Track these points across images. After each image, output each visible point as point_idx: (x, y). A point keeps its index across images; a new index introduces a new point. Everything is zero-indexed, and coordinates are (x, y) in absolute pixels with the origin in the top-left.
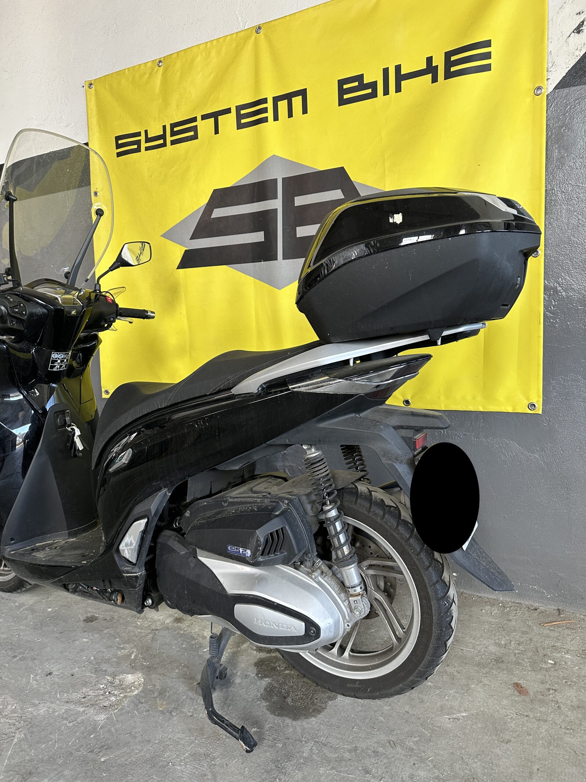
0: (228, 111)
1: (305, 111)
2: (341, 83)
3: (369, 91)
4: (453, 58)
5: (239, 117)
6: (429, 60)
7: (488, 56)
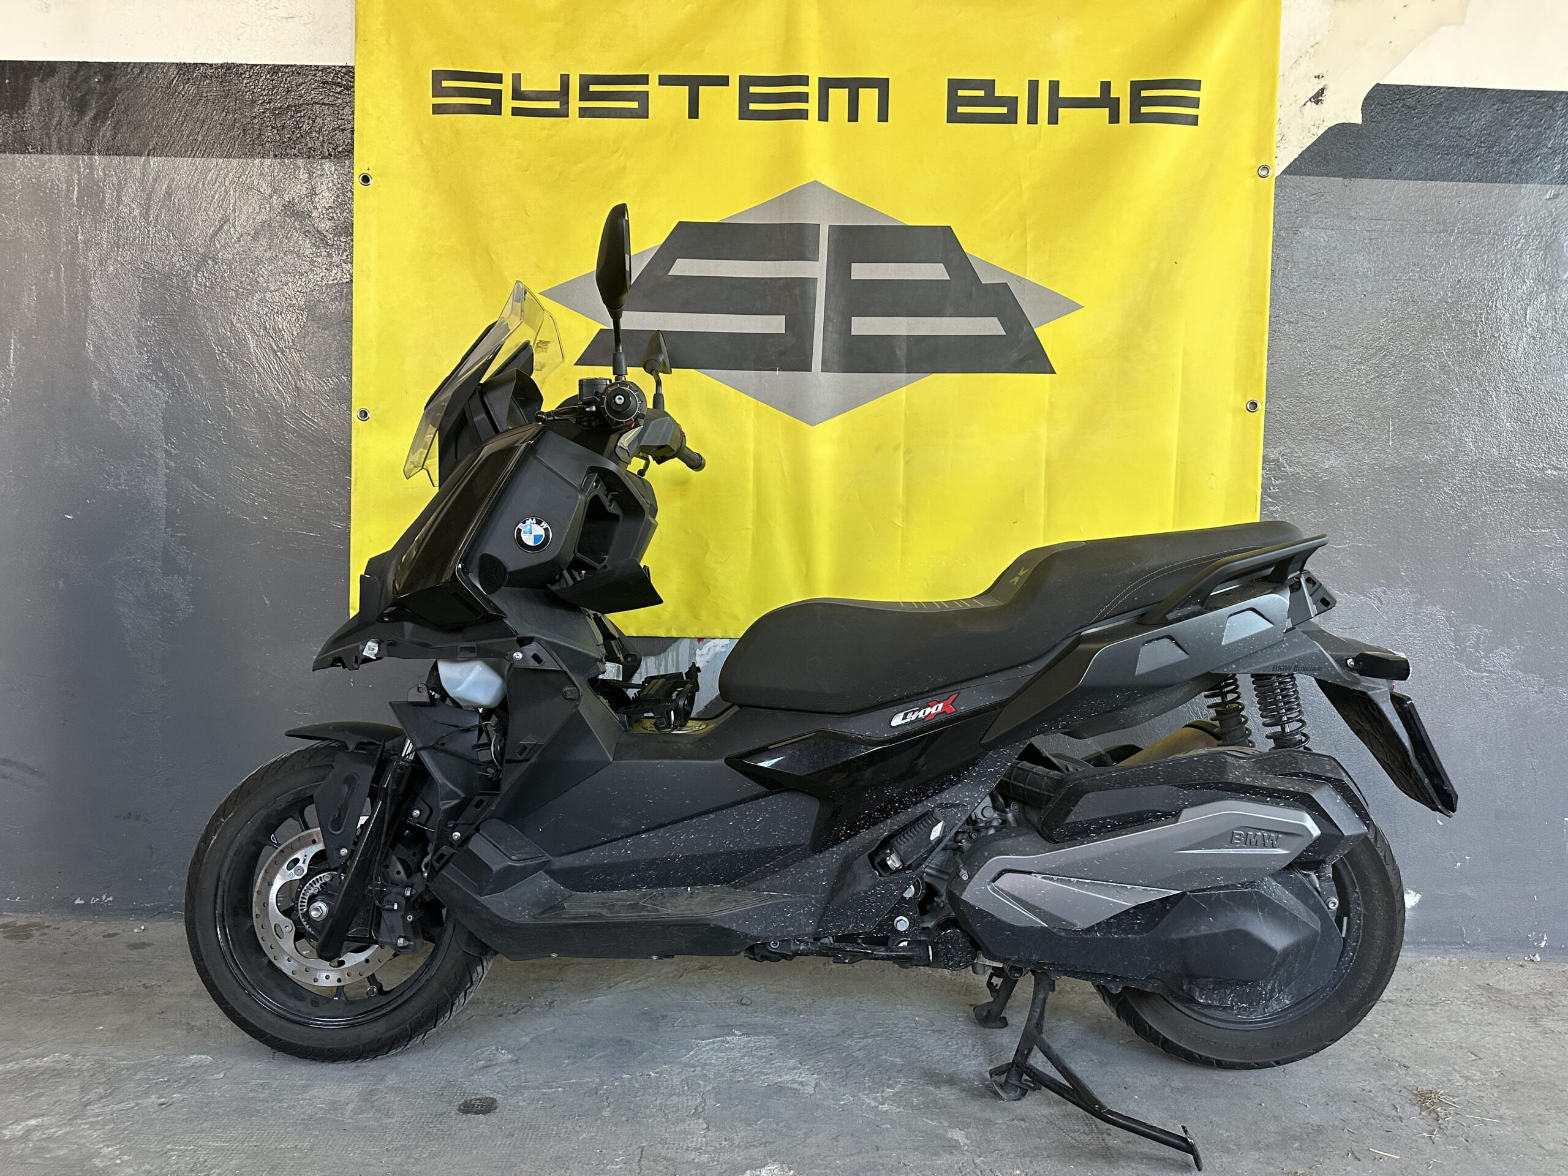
0: (723, 81)
1: (883, 115)
2: (954, 85)
3: (1004, 110)
4: (1144, 93)
5: (745, 98)
6: (1106, 86)
7: (1195, 103)
